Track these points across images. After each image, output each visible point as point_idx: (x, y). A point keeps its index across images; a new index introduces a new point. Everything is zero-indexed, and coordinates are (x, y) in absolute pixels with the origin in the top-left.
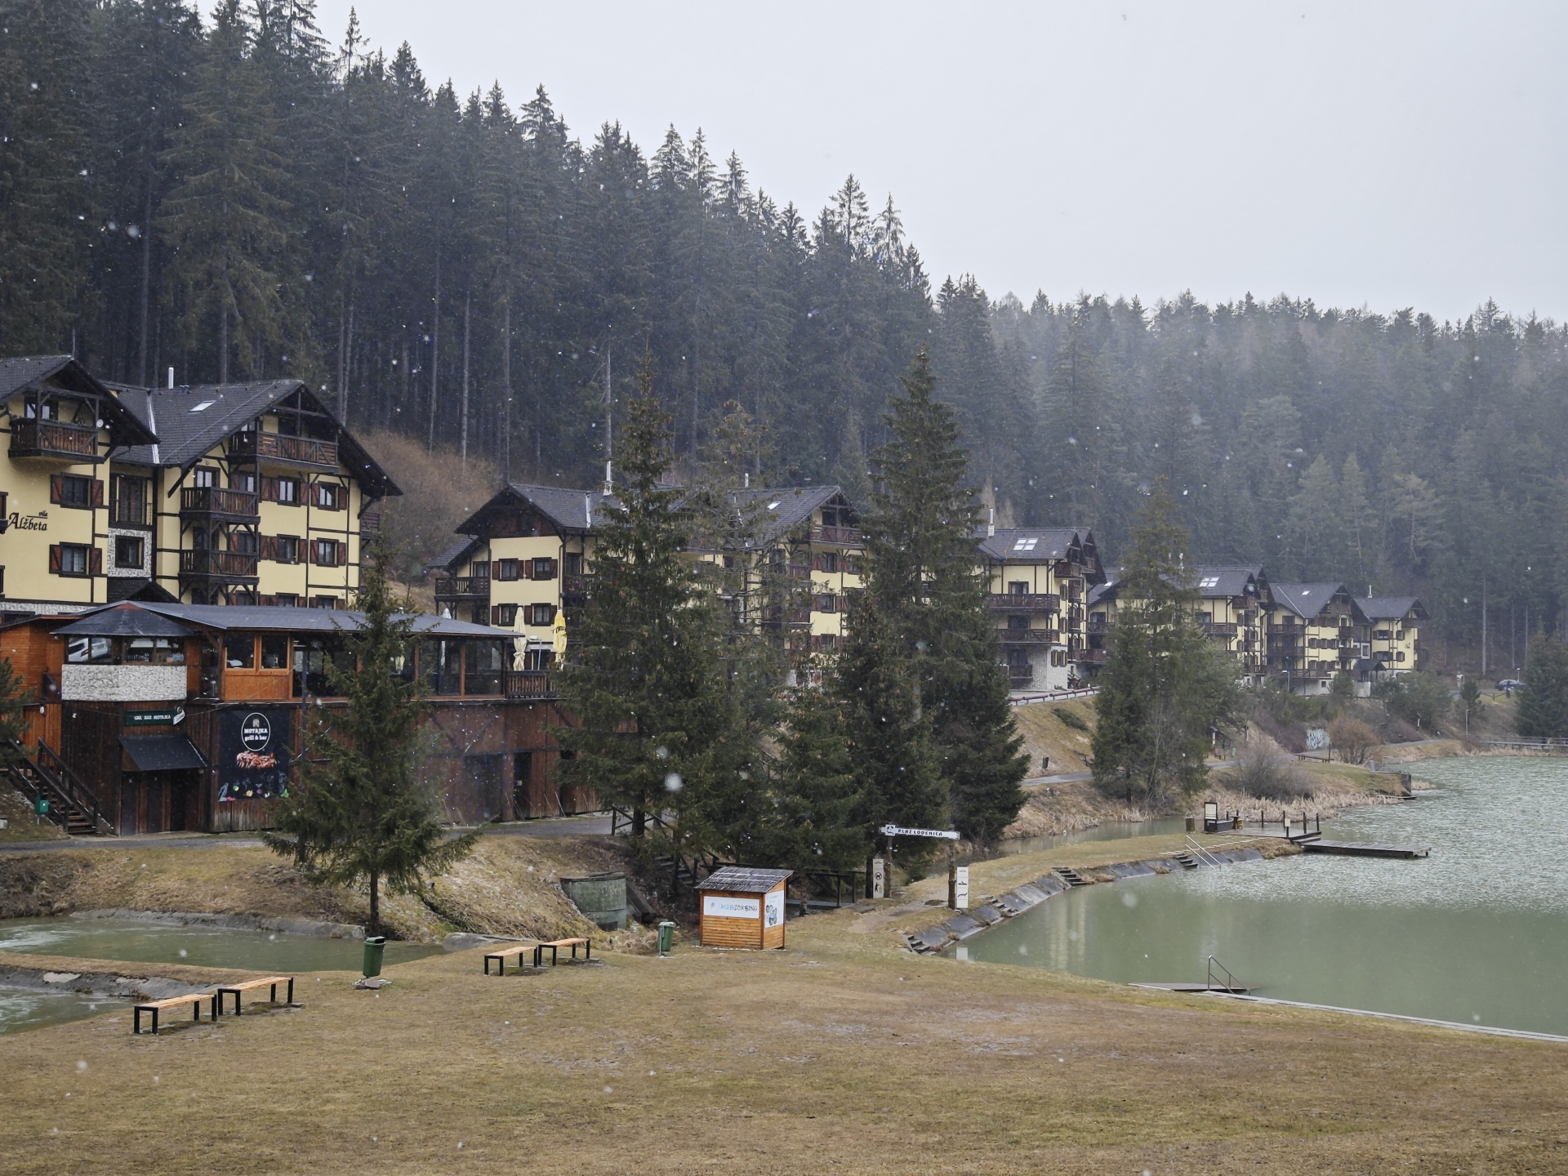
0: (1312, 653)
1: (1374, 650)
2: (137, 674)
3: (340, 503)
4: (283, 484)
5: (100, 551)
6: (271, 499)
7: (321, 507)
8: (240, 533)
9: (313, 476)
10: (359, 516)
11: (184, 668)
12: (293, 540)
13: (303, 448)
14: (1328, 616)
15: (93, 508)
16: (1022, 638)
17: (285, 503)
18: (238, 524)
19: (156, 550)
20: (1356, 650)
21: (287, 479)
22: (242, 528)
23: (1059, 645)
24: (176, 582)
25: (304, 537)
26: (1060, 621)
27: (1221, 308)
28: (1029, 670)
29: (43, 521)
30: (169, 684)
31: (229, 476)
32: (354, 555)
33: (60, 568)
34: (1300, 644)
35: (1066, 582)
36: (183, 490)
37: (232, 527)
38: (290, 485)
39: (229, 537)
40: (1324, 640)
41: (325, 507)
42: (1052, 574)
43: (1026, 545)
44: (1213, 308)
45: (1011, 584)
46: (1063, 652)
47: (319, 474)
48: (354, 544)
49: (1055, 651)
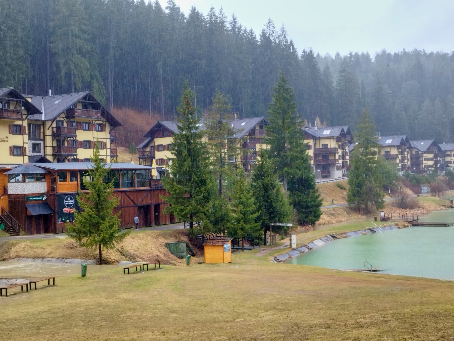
0: (425, 163)
1: (446, 160)
2: (30, 185)
3: (103, 130)
4: (84, 124)
5: (25, 148)
6: (81, 129)
7: (97, 131)
8: (71, 140)
9: (94, 122)
10: (110, 133)
11: (45, 183)
12: (89, 141)
13: (90, 113)
14: (430, 150)
15: (23, 135)
16: (327, 162)
17: (86, 130)
18: (70, 137)
19: (45, 147)
20: (439, 161)
21: (86, 123)
22: (72, 139)
23: (339, 163)
24: (52, 156)
25: (92, 140)
26: (339, 156)
27: (395, 54)
28: (329, 172)
29: (7, 139)
30: (41, 188)
31: (67, 122)
32: (108, 145)
33: (13, 153)
34: (421, 160)
35: (340, 143)
36: (52, 128)
37: (69, 139)
38: (87, 125)
39: (68, 141)
40: (429, 158)
41: (99, 131)
42: (335, 141)
43: (327, 132)
44: (393, 54)
45: (323, 145)
46: (340, 166)
47: (96, 121)
48: (108, 142)
49: (337, 166)
